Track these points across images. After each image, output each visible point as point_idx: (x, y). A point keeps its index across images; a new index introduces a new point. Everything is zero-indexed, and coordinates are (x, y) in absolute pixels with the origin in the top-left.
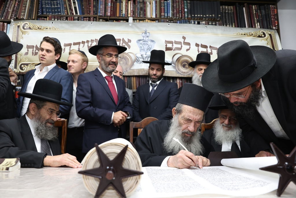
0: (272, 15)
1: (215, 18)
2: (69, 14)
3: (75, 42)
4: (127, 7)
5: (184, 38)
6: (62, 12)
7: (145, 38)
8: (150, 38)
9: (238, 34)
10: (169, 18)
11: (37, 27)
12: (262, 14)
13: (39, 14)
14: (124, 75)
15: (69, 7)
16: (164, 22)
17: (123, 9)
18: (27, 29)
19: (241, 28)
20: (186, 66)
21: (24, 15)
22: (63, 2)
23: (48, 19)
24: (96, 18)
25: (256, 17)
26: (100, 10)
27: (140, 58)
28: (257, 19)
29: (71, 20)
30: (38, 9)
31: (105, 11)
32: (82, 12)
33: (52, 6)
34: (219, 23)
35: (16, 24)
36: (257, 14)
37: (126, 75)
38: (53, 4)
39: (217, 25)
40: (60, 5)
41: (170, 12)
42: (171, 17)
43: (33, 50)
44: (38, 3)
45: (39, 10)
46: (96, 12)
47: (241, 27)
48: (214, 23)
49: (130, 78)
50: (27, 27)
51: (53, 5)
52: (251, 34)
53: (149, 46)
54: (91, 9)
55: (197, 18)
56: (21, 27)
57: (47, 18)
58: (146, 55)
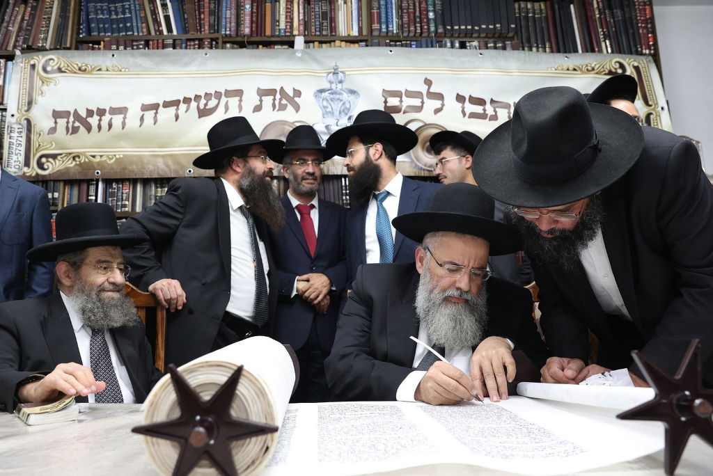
0: (640, 21)
1: (503, 32)
2: (153, 32)
3: (168, 100)
4: (289, 11)
5: (428, 82)
6: (135, 29)
7: (334, 86)
8: (346, 85)
9: (560, 68)
10: (393, 36)
11: (75, 66)
12: (616, 19)
13: (81, 36)
15: (152, 16)
16: (379, 45)
17: (281, 16)
18: (52, 72)
19: (565, 55)
21: (46, 39)
22: (137, 6)
23: (102, 46)
24: (216, 40)
25: (602, 28)
26: (226, 22)
27: (324, 133)
28: (605, 30)
29: (158, 48)
30: (79, 24)
31: (238, 24)
32: (184, 29)
33: (110, 15)
34: (511, 44)
35: (27, 61)
36: (603, 20)
38: (113, 10)
39: (509, 48)
40: (130, 13)
41: (392, 21)
42: (397, 33)
43: (68, 122)
44: (77, 8)
45: (82, 27)
46: (215, 27)
47: (565, 52)
48: (500, 45)
50: (53, 66)
51: (113, 13)
52: (590, 68)
53: (344, 104)
54: (204, 19)
55: (459, 34)
56: (39, 68)
57: (99, 44)
58: (337, 125)
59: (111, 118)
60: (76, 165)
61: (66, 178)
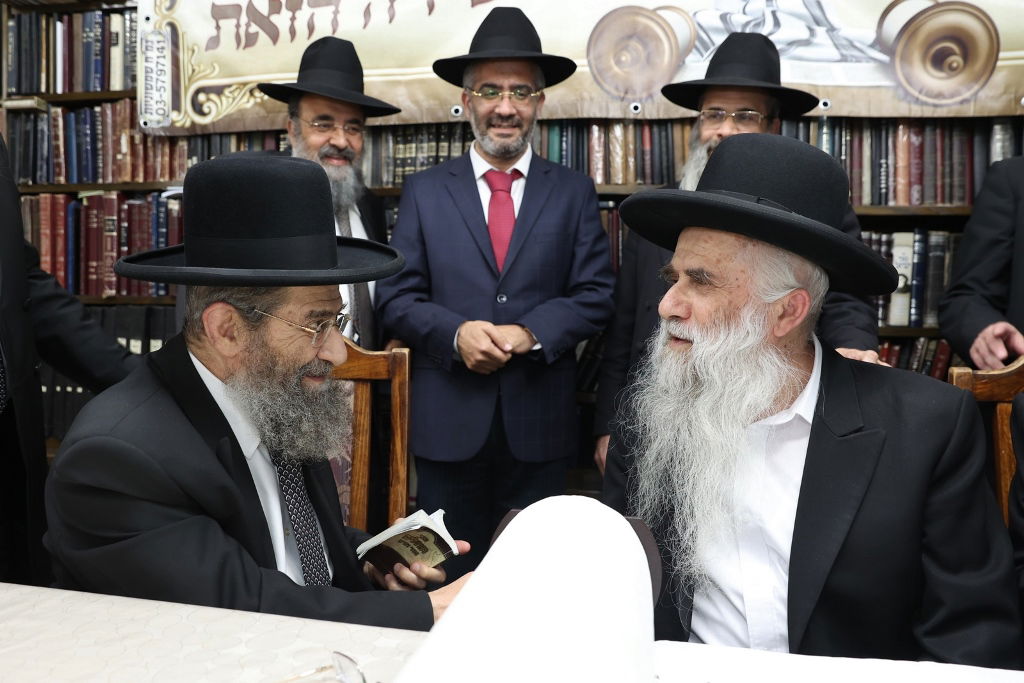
14: (640, 117)
20: (953, 58)
27: (717, 30)
37: (648, 117)
43: (238, 26)
49: (666, 130)
58: (744, 13)
59: (313, 15)
60: (256, 104)
61: (239, 128)
